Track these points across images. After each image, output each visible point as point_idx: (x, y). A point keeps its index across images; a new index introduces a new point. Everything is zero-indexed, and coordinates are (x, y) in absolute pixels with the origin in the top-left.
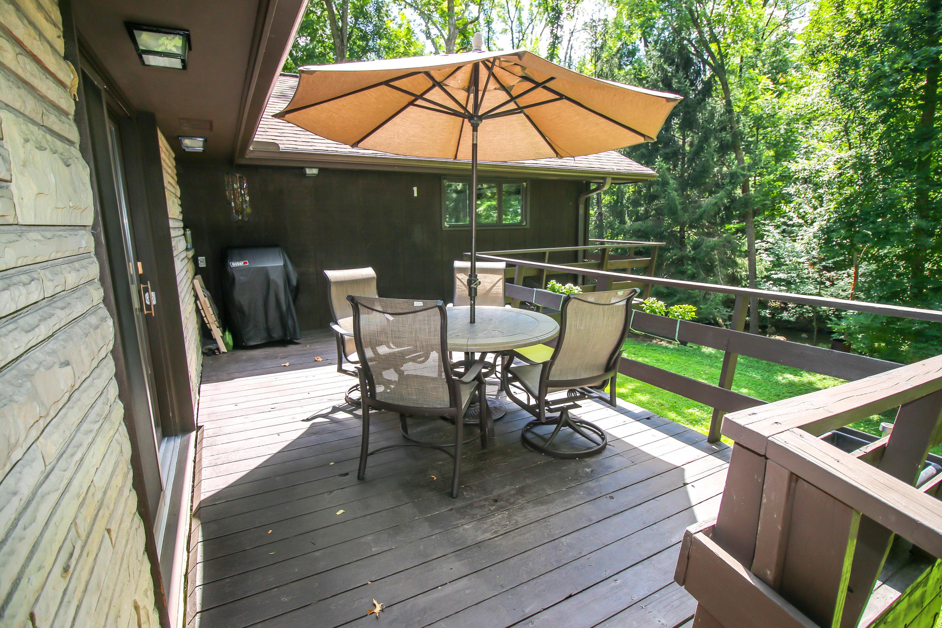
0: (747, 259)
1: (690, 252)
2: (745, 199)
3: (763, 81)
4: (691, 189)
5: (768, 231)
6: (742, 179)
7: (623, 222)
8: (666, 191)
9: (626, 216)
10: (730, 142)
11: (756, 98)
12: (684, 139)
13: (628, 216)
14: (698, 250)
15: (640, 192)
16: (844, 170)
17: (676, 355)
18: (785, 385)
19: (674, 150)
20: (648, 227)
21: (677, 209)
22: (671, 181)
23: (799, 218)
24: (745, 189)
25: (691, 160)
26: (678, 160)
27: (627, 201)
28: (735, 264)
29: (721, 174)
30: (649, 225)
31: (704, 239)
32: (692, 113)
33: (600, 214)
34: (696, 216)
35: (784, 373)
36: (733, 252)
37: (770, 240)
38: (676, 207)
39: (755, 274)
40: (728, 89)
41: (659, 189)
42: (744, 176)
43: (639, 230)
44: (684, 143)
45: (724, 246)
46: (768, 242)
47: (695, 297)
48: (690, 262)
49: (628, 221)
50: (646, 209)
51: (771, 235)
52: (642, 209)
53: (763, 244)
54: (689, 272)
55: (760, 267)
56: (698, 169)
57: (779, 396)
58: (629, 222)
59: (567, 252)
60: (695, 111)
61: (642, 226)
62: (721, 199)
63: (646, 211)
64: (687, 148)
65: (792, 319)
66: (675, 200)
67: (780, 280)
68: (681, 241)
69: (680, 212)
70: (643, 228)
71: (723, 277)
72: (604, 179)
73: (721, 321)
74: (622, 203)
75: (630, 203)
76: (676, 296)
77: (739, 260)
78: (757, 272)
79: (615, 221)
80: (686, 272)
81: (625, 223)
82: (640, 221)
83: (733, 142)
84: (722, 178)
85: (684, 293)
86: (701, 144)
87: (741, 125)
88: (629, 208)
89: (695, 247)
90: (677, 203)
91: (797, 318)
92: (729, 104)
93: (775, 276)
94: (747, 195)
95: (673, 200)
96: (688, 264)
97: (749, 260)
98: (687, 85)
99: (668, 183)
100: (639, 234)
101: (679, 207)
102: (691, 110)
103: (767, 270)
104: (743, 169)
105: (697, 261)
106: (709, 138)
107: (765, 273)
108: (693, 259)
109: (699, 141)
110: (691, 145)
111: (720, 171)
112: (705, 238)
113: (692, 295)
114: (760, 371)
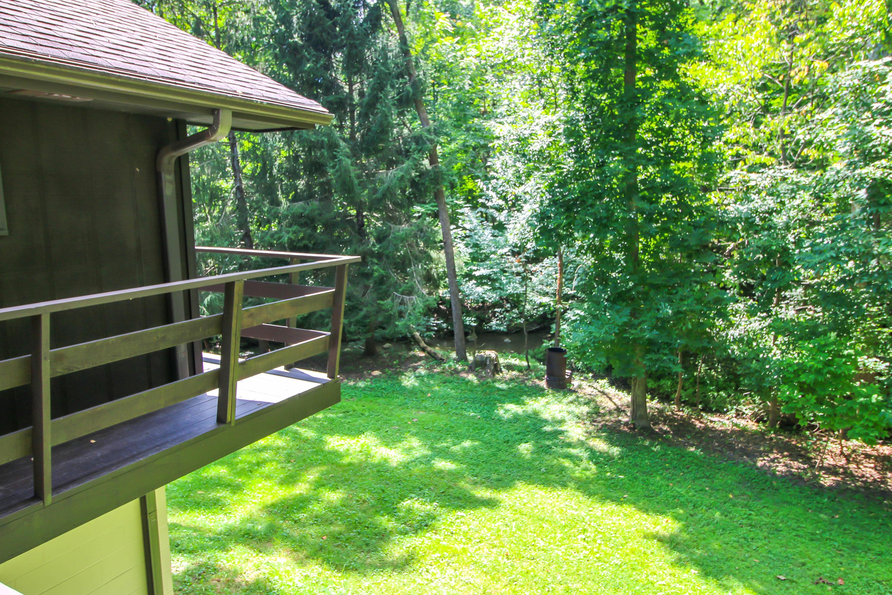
0: (443, 251)
1: (373, 245)
2: (435, 172)
3: (441, 20)
4: (367, 157)
5: (462, 214)
6: (429, 145)
7: (276, 203)
8: (335, 157)
9: (279, 193)
10: (411, 94)
11: (434, 41)
12: (351, 86)
13: (283, 193)
14: (385, 243)
15: (296, 157)
16: (555, 137)
17: (370, 398)
18: (509, 421)
19: (340, 99)
20: (313, 210)
21: (352, 184)
22: (342, 144)
23: (500, 198)
24: (433, 160)
25: (364, 116)
26: (345, 113)
27: (278, 171)
28: (430, 259)
29: (403, 138)
30: (315, 207)
31: (390, 227)
32: (360, 48)
33: (239, 189)
34: (378, 195)
35: (504, 403)
36: (427, 245)
37: (468, 226)
38: (351, 181)
39: (454, 270)
40: (400, 21)
41: (326, 154)
42: (431, 141)
43: (301, 216)
44: (351, 90)
45: (415, 236)
46: (464, 229)
47: (387, 311)
48: (375, 261)
49: (283, 200)
50: (307, 183)
51: (467, 219)
52: (301, 183)
53: (459, 231)
54: (376, 274)
55: (458, 262)
56: (374, 128)
57: (508, 442)
58: (284, 203)
59: (144, 301)
60: (362, 44)
61: (305, 209)
62: (408, 172)
63: (308, 186)
64: (356, 97)
65: (502, 328)
66: (349, 171)
67: (482, 277)
68: (360, 229)
69: (357, 189)
70: (307, 212)
71: (419, 278)
72: (214, 112)
73: (417, 334)
74: (271, 173)
75: (284, 174)
76: (361, 310)
77: (433, 254)
78: (457, 270)
79: (264, 200)
80: (372, 274)
81: (279, 204)
82: (300, 200)
83: (414, 94)
84: (405, 143)
85: (372, 305)
86: (375, 92)
87: (422, 73)
88: (282, 181)
89: (380, 239)
90: (352, 175)
91: (508, 326)
92: (403, 41)
93: (477, 274)
94: (436, 167)
95: (347, 171)
96: (373, 263)
97: (447, 253)
98: (349, 5)
99: (337, 146)
100: (303, 221)
101: (356, 182)
102: (358, 42)
103: (466, 264)
104: (429, 131)
105: (385, 259)
106: (386, 86)
107: (466, 270)
108: (379, 256)
109: (373, 89)
110: (361, 94)
111: (400, 134)
112: (393, 226)
113: (384, 308)
114: (478, 405)
